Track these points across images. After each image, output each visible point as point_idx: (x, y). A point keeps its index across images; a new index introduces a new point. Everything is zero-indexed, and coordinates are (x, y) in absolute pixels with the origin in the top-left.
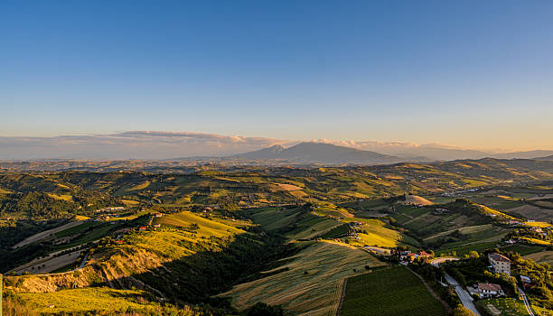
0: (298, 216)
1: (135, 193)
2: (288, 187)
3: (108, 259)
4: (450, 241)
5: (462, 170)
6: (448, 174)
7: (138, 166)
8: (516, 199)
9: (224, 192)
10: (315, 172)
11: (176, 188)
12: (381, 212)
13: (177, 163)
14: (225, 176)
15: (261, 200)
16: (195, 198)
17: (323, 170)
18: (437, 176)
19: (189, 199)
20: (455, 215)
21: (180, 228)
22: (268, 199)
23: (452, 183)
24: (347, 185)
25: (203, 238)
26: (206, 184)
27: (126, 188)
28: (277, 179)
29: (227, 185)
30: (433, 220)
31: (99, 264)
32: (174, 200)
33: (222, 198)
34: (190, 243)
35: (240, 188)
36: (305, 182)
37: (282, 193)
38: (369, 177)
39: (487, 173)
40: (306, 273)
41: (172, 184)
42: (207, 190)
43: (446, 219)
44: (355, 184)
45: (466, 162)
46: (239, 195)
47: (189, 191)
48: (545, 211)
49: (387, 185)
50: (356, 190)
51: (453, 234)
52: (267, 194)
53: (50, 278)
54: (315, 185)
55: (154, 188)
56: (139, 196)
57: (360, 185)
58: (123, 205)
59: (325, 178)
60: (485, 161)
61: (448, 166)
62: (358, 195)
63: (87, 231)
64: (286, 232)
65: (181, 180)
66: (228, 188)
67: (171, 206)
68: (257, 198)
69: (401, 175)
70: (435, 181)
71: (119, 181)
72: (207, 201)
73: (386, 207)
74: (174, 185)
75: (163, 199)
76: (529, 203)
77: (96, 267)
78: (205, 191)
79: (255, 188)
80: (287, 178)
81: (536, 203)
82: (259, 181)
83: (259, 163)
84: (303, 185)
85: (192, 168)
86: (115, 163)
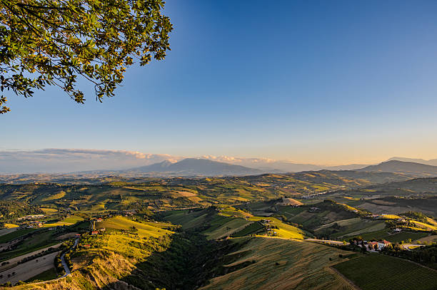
0: (207, 216)
1: (53, 202)
2: (186, 194)
3: (91, 263)
4: (334, 232)
5: (310, 179)
6: (301, 182)
7: (46, 178)
8: (357, 199)
9: (134, 199)
10: (203, 181)
11: (90, 197)
12: (266, 211)
13: (81, 176)
14: (132, 186)
15: (166, 205)
16: (108, 205)
17: (209, 180)
18: (294, 183)
19: (103, 206)
20: (326, 212)
21: (122, 231)
22: (171, 204)
23: (305, 188)
24: (231, 192)
25: (145, 238)
26: (117, 192)
27: (43, 197)
28: (175, 188)
29: (136, 193)
30: (310, 216)
31: (85, 268)
32: (90, 206)
33: (132, 204)
34: (139, 243)
35: (147, 195)
36: (198, 190)
37: (182, 199)
38: (245, 184)
39: (327, 181)
40: (277, 264)
41: (86, 193)
42: (119, 197)
43: (321, 215)
44: (237, 190)
45: (311, 173)
46: (147, 201)
47: (102, 199)
48: (381, 207)
49: (260, 190)
50: (238, 195)
51: (333, 227)
52: (169, 200)
53: (47, 285)
54: (206, 191)
55: (69, 197)
56: (57, 205)
57: (241, 191)
58: (42, 213)
59: (213, 186)
60: (323, 171)
61: (299, 176)
62: (241, 199)
63: (25, 237)
64: (202, 230)
65: (93, 189)
66: (136, 196)
67: (87, 212)
68: (162, 203)
69: (269, 183)
70: (293, 187)
71: (36, 192)
72: (119, 207)
73: (269, 208)
74: (88, 194)
75: (80, 207)
76: (367, 201)
77: (84, 272)
78: (116, 199)
79: (160, 195)
80: (184, 187)
81: (373, 201)
82: (161, 189)
83: (153, 175)
84: (197, 192)
85: (97, 180)
86: (24, 176)
